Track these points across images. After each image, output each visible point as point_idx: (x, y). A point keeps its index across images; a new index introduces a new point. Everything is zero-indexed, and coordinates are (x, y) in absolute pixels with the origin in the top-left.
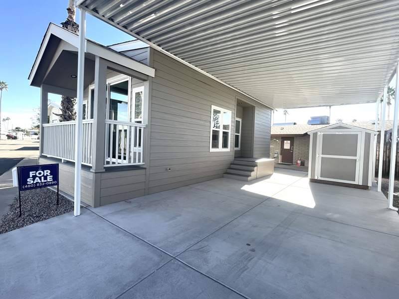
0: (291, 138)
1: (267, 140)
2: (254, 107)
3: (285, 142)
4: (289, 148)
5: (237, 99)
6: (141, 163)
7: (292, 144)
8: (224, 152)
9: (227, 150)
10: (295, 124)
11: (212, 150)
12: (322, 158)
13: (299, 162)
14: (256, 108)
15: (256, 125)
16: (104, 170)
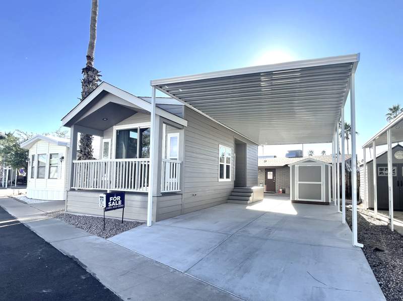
0: (273, 169)
1: (255, 172)
2: (246, 144)
3: (268, 173)
4: (272, 178)
5: (235, 139)
6: (179, 190)
7: (274, 175)
8: (228, 182)
9: (229, 180)
10: (275, 157)
11: (220, 180)
12: (299, 184)
13: (281, 190)
14: (248, 145)
15: (247, 159)
16: (161, 195)
